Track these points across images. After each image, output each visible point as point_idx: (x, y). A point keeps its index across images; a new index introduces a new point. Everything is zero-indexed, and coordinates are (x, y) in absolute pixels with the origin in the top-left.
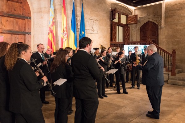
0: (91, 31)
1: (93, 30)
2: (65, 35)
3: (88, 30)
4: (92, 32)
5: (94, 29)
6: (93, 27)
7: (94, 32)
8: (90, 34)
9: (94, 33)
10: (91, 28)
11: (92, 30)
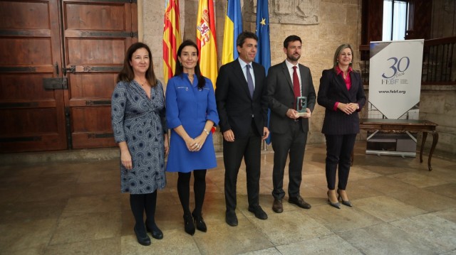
0: (294, 19)
1: (300, 14)
2: (203, 32)
3: (286, 14)
4: (300, 21)
5: (304, 11)
6: (301, 6)
7: (306, 21)
8: (291, 26)
9: (305, 23)
10: (296, 10)
11: (297, 15)
